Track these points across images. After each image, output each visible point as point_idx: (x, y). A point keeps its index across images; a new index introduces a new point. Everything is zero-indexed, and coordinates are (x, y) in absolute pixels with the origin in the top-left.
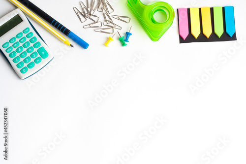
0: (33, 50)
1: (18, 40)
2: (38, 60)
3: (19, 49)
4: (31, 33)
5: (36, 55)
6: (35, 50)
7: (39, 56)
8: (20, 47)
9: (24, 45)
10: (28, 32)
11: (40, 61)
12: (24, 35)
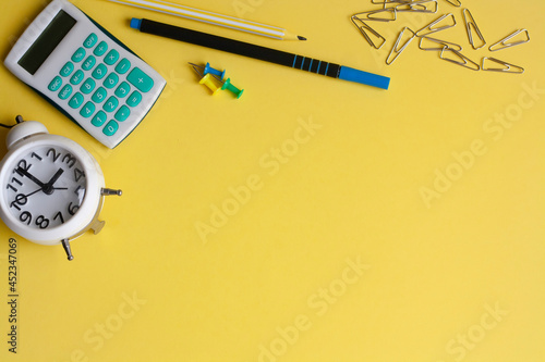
0: (117, 79)
1: (77, 66)
2: (135, 100)
3: (87, 85)
4: (102, 43)
5: (128, 89)
6: (122, 78)
7: (133, 89)
8: (88, 80)
9: (94, 74)
10: (94, 42)
11: (140, 98)
12: (89, 52)
